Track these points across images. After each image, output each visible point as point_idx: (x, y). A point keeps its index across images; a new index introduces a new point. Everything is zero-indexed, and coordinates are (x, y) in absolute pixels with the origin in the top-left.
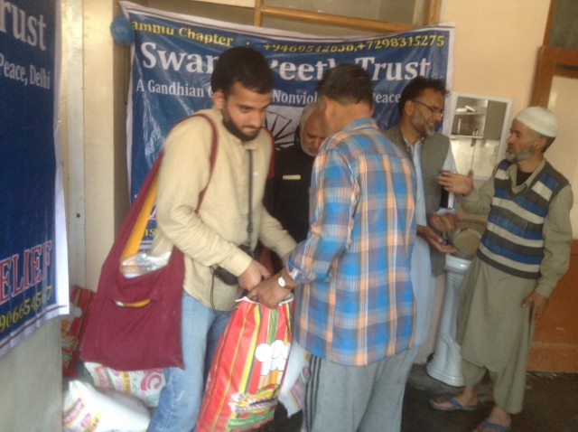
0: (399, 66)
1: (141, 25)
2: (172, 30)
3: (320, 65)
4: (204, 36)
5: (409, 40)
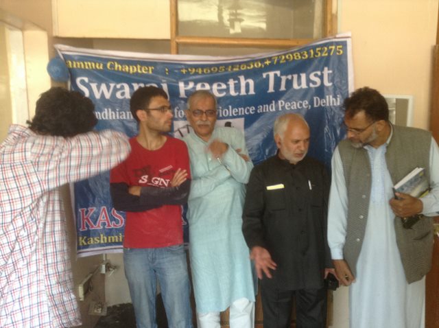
1: (74, 63)
2: (102, 65)
3: (232, 83)
4: (129, 67)
5: (310, 53)
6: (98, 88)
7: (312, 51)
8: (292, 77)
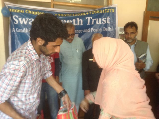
0: (100, 19)
1: (12, 10)
2: (23, 11)
3: (74, 20)
4: (34, 12)
5: (103, 11)
6: (22, 20)
7: (103, 10)
8: (96, 20)
